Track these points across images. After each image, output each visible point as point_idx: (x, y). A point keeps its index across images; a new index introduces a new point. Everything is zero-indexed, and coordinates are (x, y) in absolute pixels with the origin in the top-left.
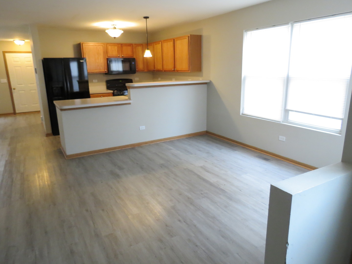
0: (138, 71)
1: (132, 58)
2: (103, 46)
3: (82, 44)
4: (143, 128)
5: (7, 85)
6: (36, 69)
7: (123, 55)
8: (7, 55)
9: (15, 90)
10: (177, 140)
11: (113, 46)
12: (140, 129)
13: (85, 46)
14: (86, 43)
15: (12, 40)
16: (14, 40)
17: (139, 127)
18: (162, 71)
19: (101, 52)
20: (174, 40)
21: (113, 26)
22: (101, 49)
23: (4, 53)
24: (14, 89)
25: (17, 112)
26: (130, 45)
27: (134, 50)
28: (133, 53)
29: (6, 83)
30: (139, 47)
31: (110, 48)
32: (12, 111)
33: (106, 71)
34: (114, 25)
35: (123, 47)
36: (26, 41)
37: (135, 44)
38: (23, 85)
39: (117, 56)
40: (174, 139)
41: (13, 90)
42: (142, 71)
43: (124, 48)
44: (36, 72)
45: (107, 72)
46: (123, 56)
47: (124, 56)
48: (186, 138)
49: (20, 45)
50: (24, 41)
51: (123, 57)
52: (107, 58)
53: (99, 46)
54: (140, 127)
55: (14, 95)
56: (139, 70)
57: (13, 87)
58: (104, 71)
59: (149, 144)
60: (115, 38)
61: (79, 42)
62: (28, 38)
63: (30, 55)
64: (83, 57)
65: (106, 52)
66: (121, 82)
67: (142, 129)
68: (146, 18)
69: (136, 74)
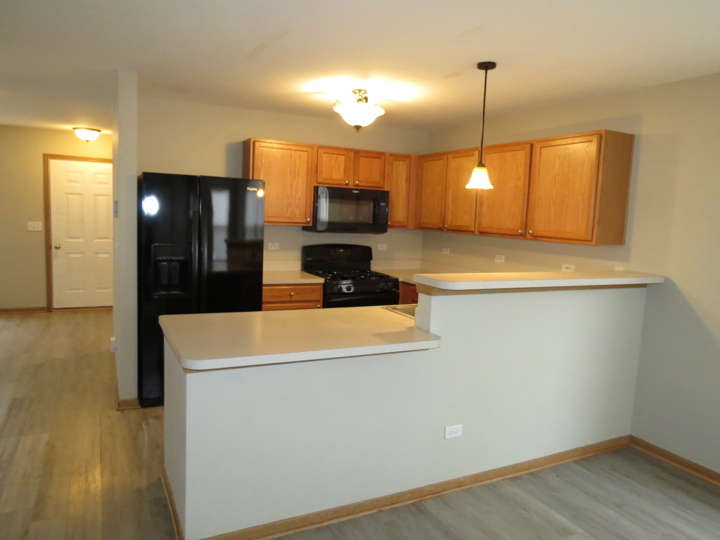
0: (392, 226)
1: (382, 189)
2: (308, 152)
3: (254, 143)
4: (454, 431)
5: (42, 237)
6: (116, 203)
7: (359, 181)
8: (53, 163)
9: (59, 251)
10: (550, 469)
11: (335, 156)
12: (447, 437)
13: (261, 148)
14: (264, 140)
15: (68, 127)
16: (74, 129)
17: (445, 429)
18: (472, 232)
19: (303, 168)
20: (532, 145)
21: (357, 97)
22: (301, 161)
23: (47, 157)
24: (57, 248)
25: (56, 305)
26: (378, 155)
27: (386, 167)
28: (384, 177)
29: (40, 231)
30: (402, 163)
31: (325, 157)
32: (43, 303)
33: (308, 223)
34: (360, 91)
35: (361, 158)
36: (105, 132)
37: (391, 155)
38: (81, 240)
39: (343, 183)
40: (543, 467)
41: (54, 250)
42: (402, 226)
43: (363, 161)
44: (116, 213)
45: (311, 225)
46: (357, 182)
47: (361, 184)
48: (576, 462)
49: (87, 141)
50: (99, 131)
51: (357, 185)
52: (316, 185)
53: (298, 152)
54: (447, 428)
55: (56, 263)
56: (394, 225)
57: (54, 243)
58: (304, 221)
59: (466, 487)
60: (358, 128)
61: (245, 138)
62: (108, 125)
63: (109, 167)
64: (251, 178)
65: (314, 169)
66: (341, 252)
67: (453, 435)
68: (487, 66)
69: (385, 234)
